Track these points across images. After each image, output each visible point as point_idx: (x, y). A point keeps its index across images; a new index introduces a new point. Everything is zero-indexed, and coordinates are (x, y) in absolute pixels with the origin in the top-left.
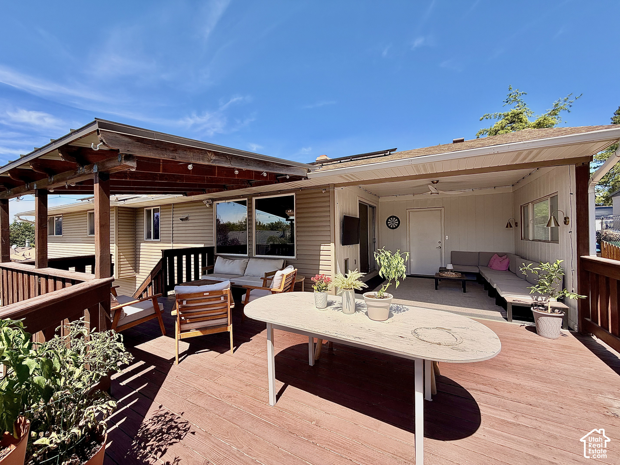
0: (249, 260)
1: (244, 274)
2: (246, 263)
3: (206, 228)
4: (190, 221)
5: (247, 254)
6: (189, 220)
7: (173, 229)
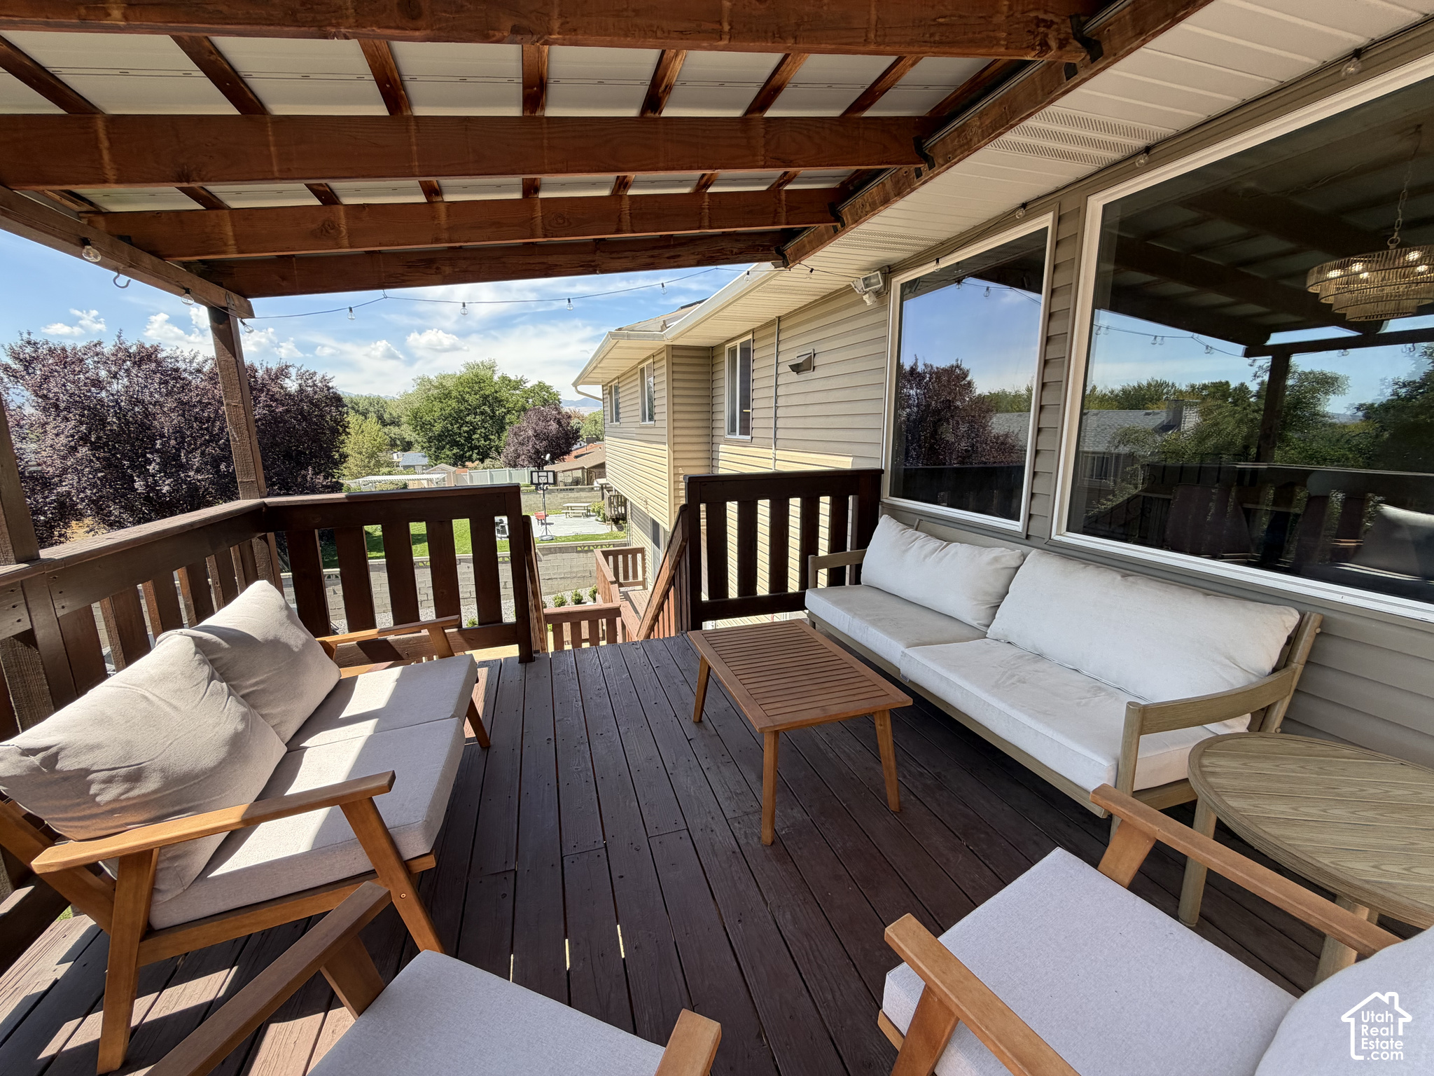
0: (1024, 557)
1: (988, 626)
2: (1007, 573)
3: (861, 394)
4: (818, 373)
5: (1018, 520)
6: (814, 367)
7: (776, 403)
